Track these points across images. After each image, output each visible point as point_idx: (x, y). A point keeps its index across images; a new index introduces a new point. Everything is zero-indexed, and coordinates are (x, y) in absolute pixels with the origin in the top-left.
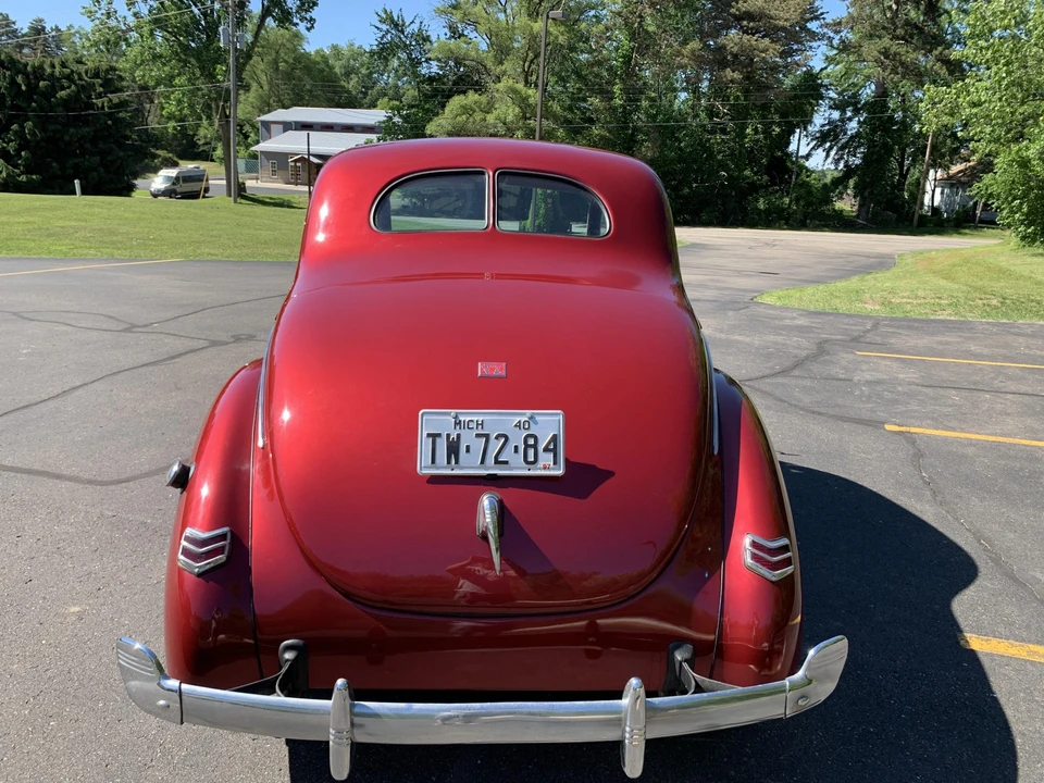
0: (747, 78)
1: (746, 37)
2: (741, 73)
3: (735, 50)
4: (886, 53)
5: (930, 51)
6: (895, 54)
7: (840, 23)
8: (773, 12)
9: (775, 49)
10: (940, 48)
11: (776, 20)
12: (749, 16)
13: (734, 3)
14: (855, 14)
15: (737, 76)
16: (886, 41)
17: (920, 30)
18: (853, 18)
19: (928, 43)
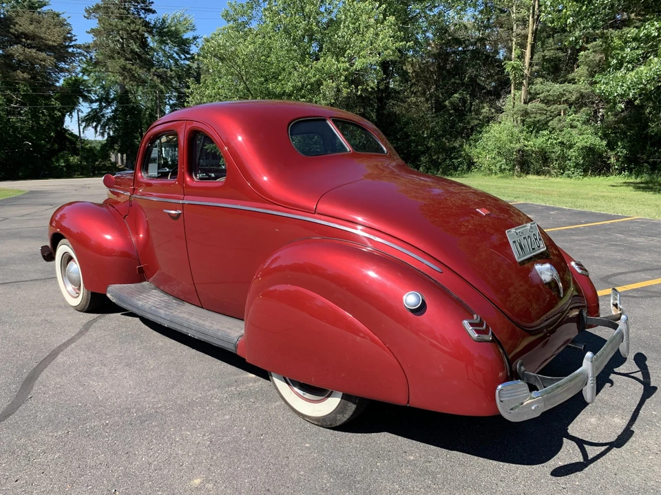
0: (34, 77)
1: (26, 49)
2: (29, 73)
3: (21, 58)
4: (124, 68)
5: (149, 70)
6: (130, 69)
7: (88, 47)
8: (42, 35)
9: (50, 60)
10: (155, 68)
11: (46, 40)
12: (27, 36)
13: (12, 26)
14: (98, 43)
15: (25, 75)
16: (122, 61)
17: (140, 57)
18: (96, 44)
19: (147, 65)
